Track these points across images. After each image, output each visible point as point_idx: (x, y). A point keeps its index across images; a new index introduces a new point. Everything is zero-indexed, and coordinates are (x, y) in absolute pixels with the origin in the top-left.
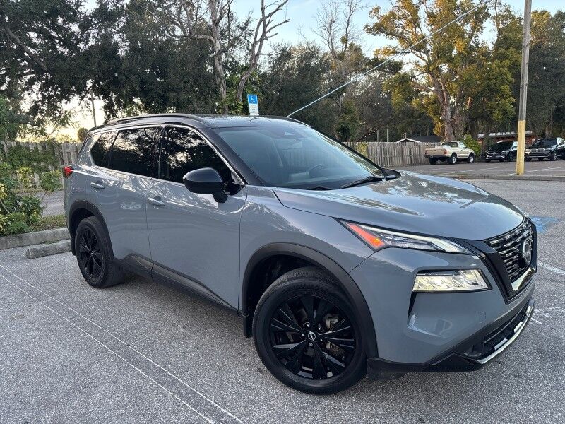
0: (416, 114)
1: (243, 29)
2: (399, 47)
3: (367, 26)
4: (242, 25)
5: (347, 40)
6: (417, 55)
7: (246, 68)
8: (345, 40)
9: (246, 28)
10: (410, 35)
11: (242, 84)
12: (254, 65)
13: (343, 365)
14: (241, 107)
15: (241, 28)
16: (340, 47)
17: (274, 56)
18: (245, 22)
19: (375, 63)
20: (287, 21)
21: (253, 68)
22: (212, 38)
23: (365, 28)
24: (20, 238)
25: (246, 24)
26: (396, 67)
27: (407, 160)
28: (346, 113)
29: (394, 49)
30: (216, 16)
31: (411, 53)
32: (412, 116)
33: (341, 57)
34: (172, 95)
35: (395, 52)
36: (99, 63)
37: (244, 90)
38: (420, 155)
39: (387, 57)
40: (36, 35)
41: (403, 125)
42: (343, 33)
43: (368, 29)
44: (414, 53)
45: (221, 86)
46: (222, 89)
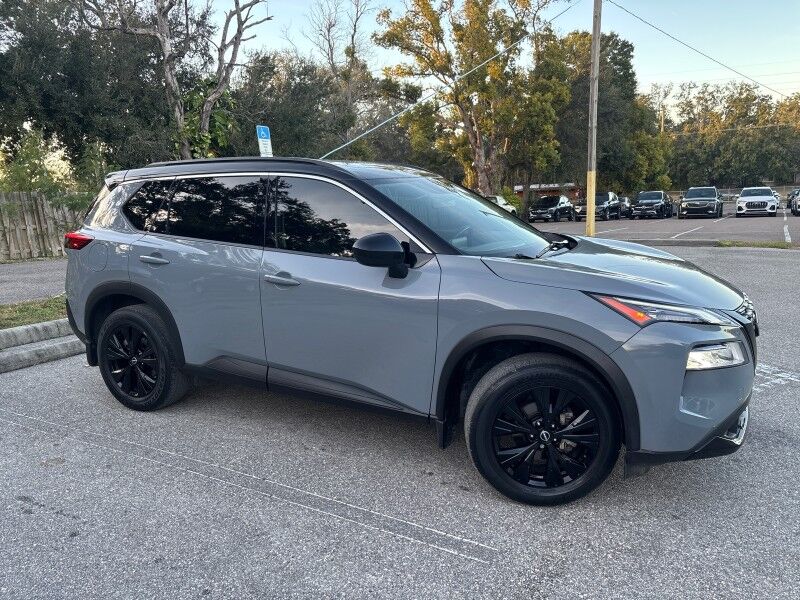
1: (197, 24)
2: (417, 66)
3: (375, 35)
4: (198, 17)
5: (353, 53)
6: (440, 79)
7: (213, 84)
8: (350, 52)
9: (204, 22)
10: (431, 52)
11: (207, 107)
12: (225, 79)
13: (583, 466)
14: (209, 141)
15: (195, 22)
16: (343, 61)
18: (201, 13)
19: (389, 88)
20: (269, 19)
21: (223, 85)
22: (158, 35)
23: (373, 37)
25: (204, 17)
26: (415, 93)
29: (410, 68)
31: (433, 76)
35: (411, 73)
37: (211, 117)
39: (402, 79)
42: (348, 42)
43: (377, 39)
44: (436, 76)
45: (177, 109)
46: (177, 114)
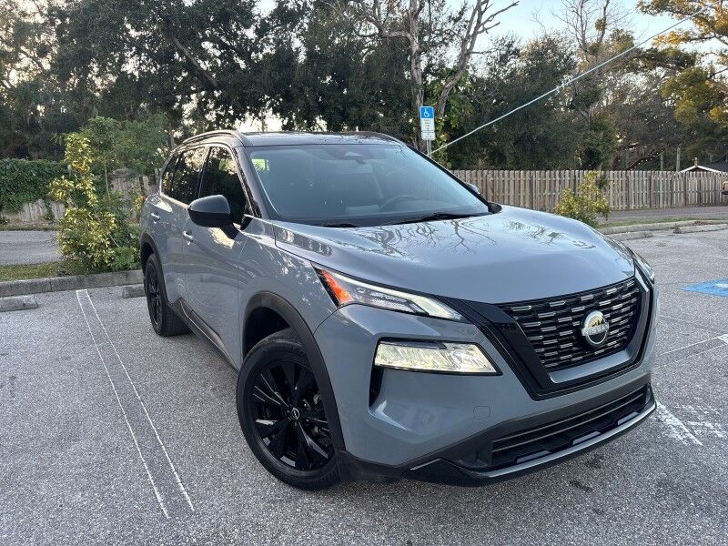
0: (718, 131)
1: (456, 20)
2: (696, 31)
3: (641, 3)
4: (456, 15)
5: (604, 25)
6: (723, 41)
7: (452, 73)
8: (601, 25)
9: (460, 18)
10: (712, 13)
11: (445, 94)
12: (462, 67)
13: (326, 456)
14: (443, 124)
15: (453, 19)
16: (592, 35)
17: (495, 54)
18: (460, 10)
19: (655, 58)
20: (514, 5)
21: (461, 72)
22: (409, 35)
23: (638, 6)
24: (127, 275)
25: (461, 13)
26: (686, 61)
27: (693, 197)
28: (596, 130)
29: (687, 33)
30: (416, 5)
31: (715, 39)
32: (711, 133)
33: (594, 50)
34: (354, 110)
35: (687, 39)
36: (270, 75)
37: (447, 102)
38: (715, 191)
39: (674, 46)
40: (212, 45)
41: (696, 146)
42: (599, 15)
43: (643, 7)
44: (719, 38)
45: (418, 96)
46: (418, 102)
